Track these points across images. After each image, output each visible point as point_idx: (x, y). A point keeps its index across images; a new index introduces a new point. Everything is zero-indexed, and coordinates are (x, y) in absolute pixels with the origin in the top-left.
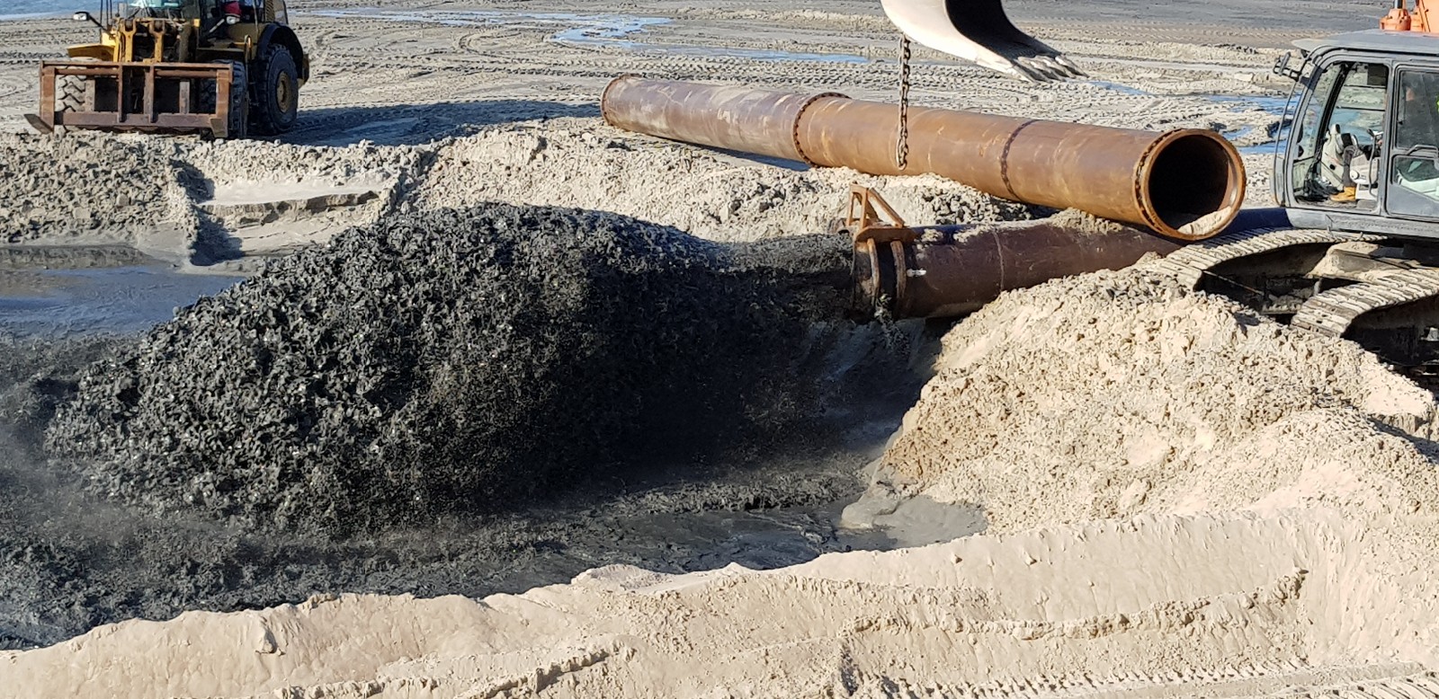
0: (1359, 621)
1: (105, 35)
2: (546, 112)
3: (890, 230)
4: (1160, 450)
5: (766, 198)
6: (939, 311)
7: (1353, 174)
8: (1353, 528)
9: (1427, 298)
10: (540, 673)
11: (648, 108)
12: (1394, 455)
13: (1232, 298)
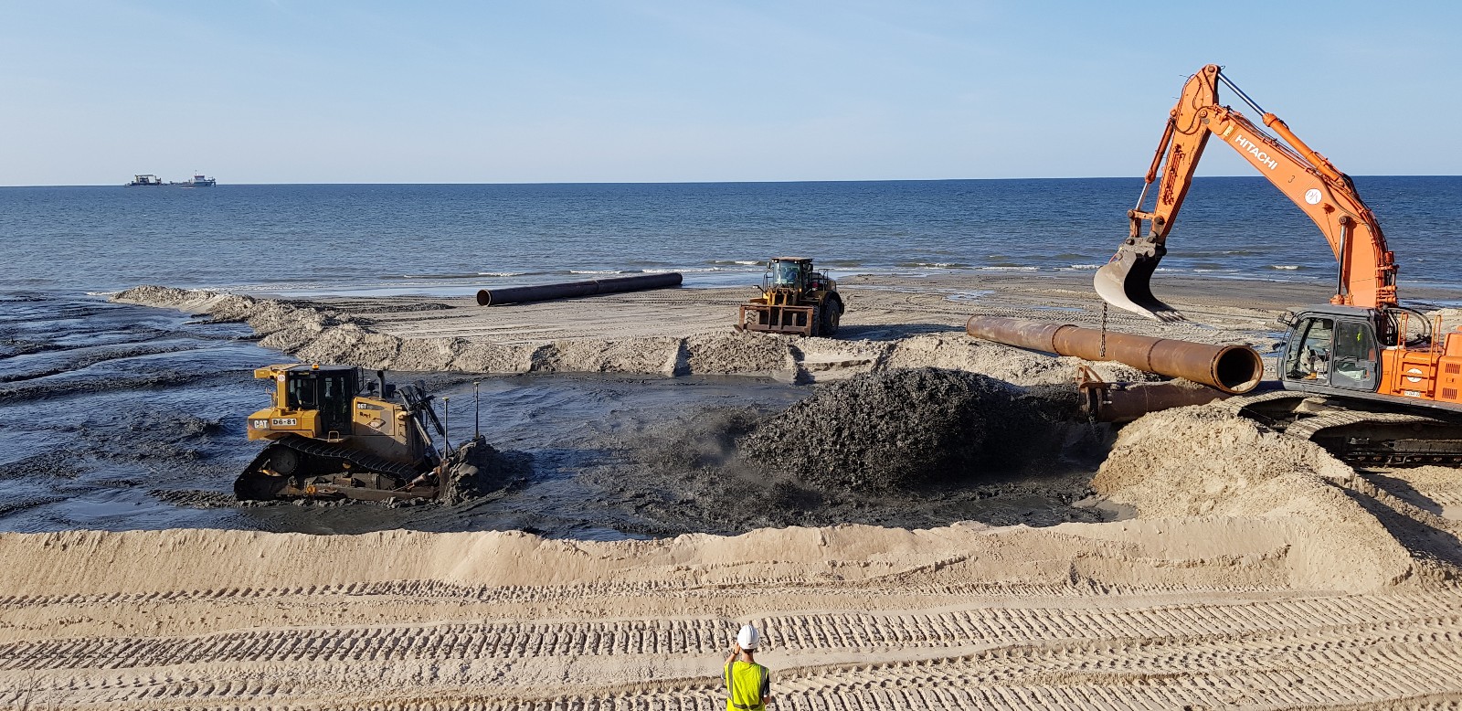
0: (1315, 569)
1: (764, 295)
2: (943, 329)
3: (1096, 384)
4: (1220, 487)
5: (1039, 369)
6: (1117, 420)
7: (1315, 368)
8: (1314, 527)
9: (1351, 424)
10: (936, 564)
11: (987, 329)
12: (1334, 495)
13: (1256, 420)
